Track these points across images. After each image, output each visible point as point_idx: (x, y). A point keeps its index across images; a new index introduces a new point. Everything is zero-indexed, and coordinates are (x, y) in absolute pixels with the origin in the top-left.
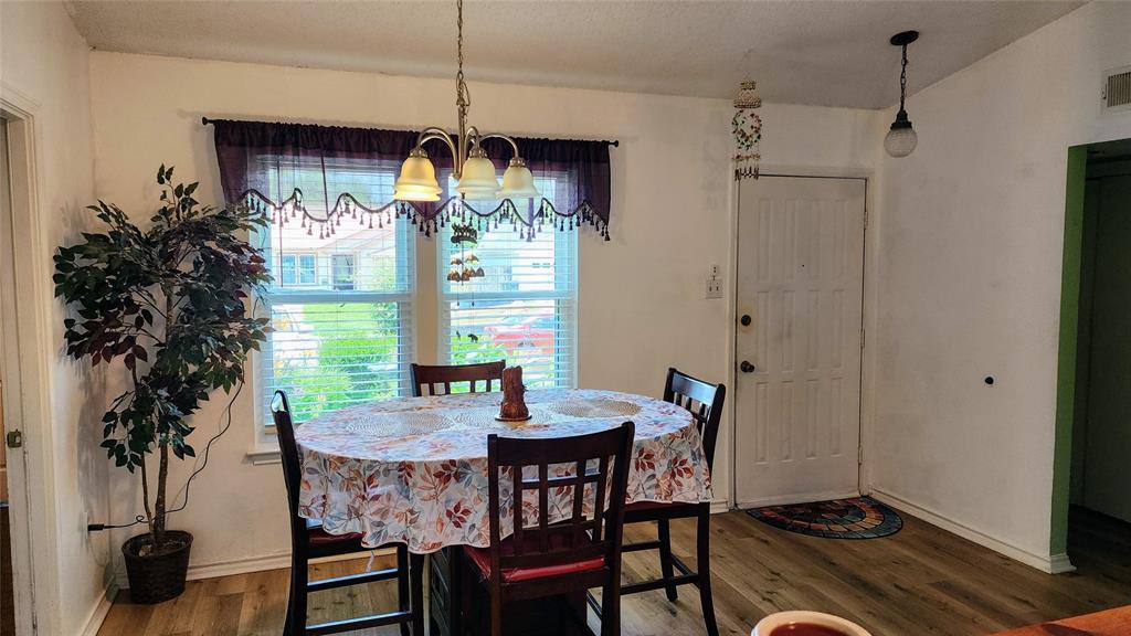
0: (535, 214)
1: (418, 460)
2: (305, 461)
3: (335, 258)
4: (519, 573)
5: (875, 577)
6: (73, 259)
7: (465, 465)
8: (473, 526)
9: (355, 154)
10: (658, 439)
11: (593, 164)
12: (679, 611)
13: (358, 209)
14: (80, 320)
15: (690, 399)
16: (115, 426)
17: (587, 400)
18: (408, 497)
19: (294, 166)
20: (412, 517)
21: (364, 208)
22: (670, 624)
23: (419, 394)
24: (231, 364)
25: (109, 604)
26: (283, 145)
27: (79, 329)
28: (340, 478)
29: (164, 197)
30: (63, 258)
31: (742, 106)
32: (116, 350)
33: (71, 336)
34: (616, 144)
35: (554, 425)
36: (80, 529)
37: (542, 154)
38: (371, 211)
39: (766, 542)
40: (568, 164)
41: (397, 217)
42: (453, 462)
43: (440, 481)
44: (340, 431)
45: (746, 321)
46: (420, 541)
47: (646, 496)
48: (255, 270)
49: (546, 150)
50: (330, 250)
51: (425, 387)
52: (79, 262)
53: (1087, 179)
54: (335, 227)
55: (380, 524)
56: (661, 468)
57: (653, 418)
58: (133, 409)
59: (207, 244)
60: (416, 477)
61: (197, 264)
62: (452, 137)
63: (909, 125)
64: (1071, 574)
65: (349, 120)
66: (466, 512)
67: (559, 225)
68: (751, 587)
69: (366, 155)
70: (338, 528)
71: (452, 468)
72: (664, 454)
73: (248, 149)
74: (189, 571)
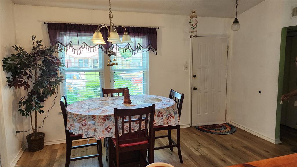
0: (136, 48)
1: (97, 115)
2: (68, 115)
3: (93, 60)
4: (124, 145)
5: (227, 145)
6: (8, 61)
7: (110, 116)
8: (112, 132)
9: (86, 32)
10: (164, 108)
11: (152, 34)
12: (173, 154)
13: (87, 47)
14: (11, 77)
15: (176, 98)
16: (21, 105)
17: (148, 98)
18: (95, 125)
19: (70, 35)
20: (96, 130)
21: (89, 46)
22: (170, 157)
23: (104, 96)
24: (52, 89)
25: (23, 152)
26: (66, 30)
27: (11, 79)
28: (77, 120)
29: (34, 44)
30: (5, 61)
31: (192, 18)
32: (21, 85)
33: (9, 81)
34: (158, 28)
35: (137, 105)
36: (13, 132)
37: (138, 31)
38: (91, 47)
39: (199, 135)
40: (145, 34)
41: (98, 49)
42: (106, 115)
43: (103, 120)
44: (79, 107)
45: (195, 76)
46: (98, 136)
47: (161, 124)
48: (58, 63)
49: (139, 30)
50: (92, 58)
51: (105, 95)
52: (10, 61)
53: (287, 37)
54: (81, 52)
55: (87, 132)
56: (165, 116)
57: (165, 103)
58: (26, 101)
59: (46, 56)
60: (97, 119)
61: (43, 62)
62: (108, 26)
63: (238, 22)
64: (281, 144)
65: (85, 23)
66: (111, 129)
67: (143, 50)
68: (193, 148)
69: (89, 32)
70: (76, 133)
71: (106, 117)
72: (166, 113)
73: (57, 30)
74: (44, 143)
